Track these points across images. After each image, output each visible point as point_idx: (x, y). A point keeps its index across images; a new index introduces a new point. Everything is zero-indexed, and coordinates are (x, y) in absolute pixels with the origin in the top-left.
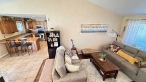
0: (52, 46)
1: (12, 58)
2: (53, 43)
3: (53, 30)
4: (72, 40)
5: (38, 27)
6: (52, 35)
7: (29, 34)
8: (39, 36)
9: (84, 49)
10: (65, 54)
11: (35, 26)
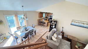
0: (52, 27)
1: (39, 26)
2: (53, 26)
3: (54, 20)
4: (63, 28)
5: (50, 16)
6: (53, 22)
7: (46, 19)
8: (49, 21)
9: (70, 36)
10: (55, 33)
11: (49, 15)
